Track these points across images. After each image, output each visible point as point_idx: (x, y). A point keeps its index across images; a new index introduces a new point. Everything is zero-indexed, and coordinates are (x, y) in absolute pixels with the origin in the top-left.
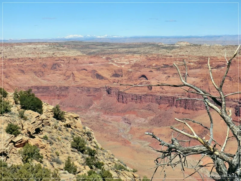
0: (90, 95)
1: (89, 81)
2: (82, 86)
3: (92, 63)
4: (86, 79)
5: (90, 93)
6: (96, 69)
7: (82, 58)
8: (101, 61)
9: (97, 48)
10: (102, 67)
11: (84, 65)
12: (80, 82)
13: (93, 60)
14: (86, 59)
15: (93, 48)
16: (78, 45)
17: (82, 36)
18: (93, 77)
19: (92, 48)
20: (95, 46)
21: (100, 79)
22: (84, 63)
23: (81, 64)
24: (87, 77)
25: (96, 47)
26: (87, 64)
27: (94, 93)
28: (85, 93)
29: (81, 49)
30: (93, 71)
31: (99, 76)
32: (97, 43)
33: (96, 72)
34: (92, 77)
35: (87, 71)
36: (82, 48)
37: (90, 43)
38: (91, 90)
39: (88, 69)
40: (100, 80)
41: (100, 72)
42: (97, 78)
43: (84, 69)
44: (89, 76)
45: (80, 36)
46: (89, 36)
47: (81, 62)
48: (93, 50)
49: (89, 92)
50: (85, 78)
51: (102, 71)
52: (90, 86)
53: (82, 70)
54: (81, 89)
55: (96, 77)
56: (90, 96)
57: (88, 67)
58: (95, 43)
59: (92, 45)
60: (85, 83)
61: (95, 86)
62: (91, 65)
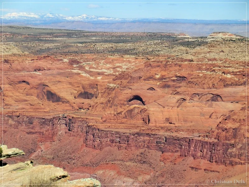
0: (33, 131)
1: (31, 105)
2: (18, 114)
3: (39, 70)
4: (26, 101)
5: (32, 129)
6: (47, 82)
7: (20, 60)
8: (57, 66)
9: (55, 41)
10: (59, 78)
11: (22, 73)
12: (16, 107)
13: (42, 63)
14: (28, 63)
15: (48, 40)
16: (19, 34)
17: (36, 16)
18: (41, 97)
19: (46, 41)
20: (53, 37)
21: (53, 102)
22: (23, 69)
23: (18, 70)
24: (29, 96)
25: (55, 39)
26: (29, 71)
27: (41, 128)
28: (23, 127)
29: (24, 41)
30: (40, 84)
31: (52, 96)
32: (59, 31)
33: (46, 88)
34: (38, 96)
35: (29, 84)
36: (26, 40)
37: (44, 31)
38: (36, 122)
39: (30, 80)
40: (54, 104)
41: (54, 89)
42: (49, 99)
43: (24, 82)
44: (32, 95)
45: (32, 16)
46: (51, 16)
47: (19, 67)
48: (47, 45)
49: (31, 126)
50: (25, 98)
51: (59, 86)
52: (32, 114)
53: (20, 82)
54: (16, 119)
55: (46, 98)
56: (33, 133)
57: (32, 77)
58: (54, 31)
59: (48, 34)
60: (24, 108)
61: (44, 115)
62: (38, 73)
